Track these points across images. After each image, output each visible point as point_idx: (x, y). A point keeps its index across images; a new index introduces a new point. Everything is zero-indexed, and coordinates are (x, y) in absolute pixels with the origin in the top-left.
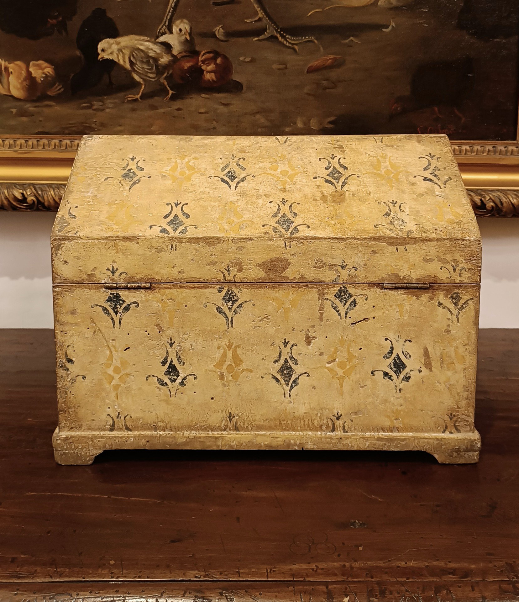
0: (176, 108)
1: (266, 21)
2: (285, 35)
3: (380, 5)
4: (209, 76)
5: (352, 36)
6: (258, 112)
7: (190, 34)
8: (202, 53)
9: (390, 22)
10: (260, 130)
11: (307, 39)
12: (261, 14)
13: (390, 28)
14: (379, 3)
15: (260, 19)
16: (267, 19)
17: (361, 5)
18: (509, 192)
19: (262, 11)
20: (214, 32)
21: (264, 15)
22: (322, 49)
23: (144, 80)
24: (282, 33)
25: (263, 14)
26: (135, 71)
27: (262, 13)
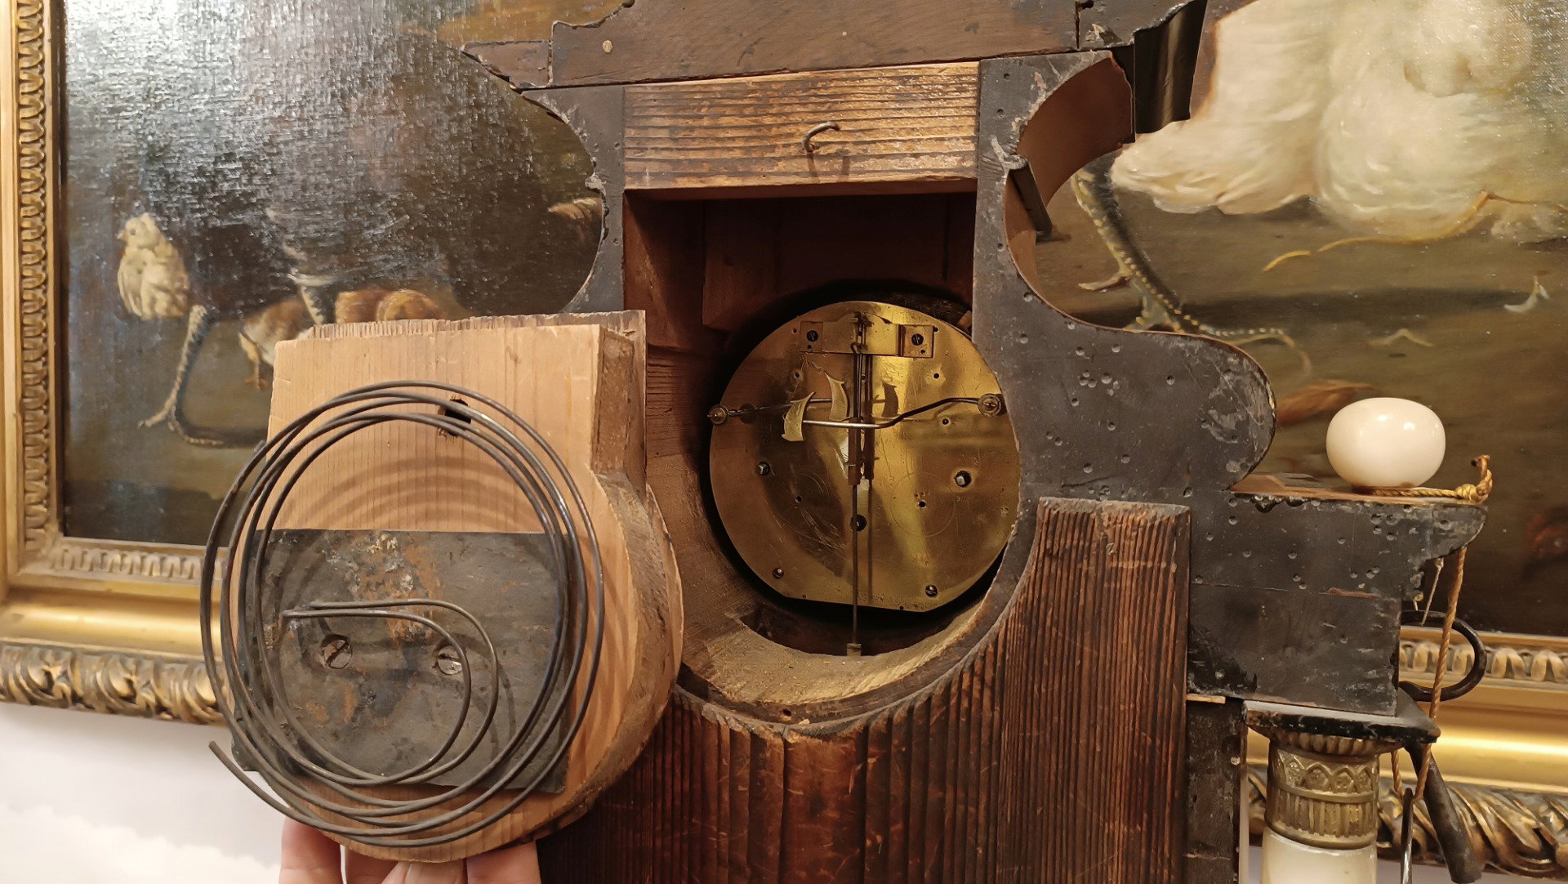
1: (1139, 288)
2: (1195, 323)
3: (1500, 235)
5: (1406, 326)
9: (1532, 284)
11: (1263, 333)
12: (1126, 268)
13: (1531, 302)
14: (1495, 230)
15: (1123, 283)
16: (1144, 280)
17: (1435, 235)
19: (1129, 260)
21: (1134, 271)
22: (1307, 363)
24: (1187, 317)
25: (1133, 267)
27: (1129, 265)
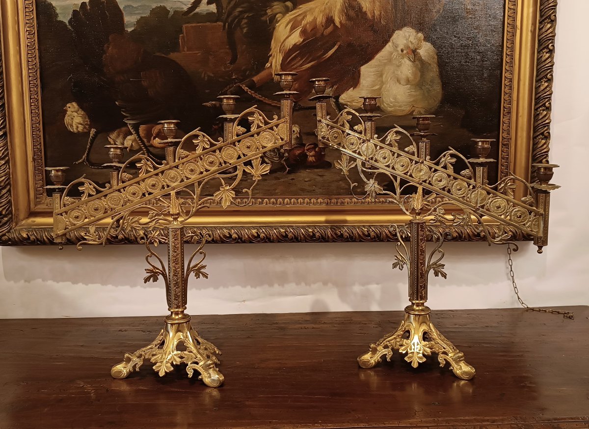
0: (291, 178)
3: (414, 115)
4: (311, 159)
6: (341, 180)
7: (299, 133)
8: (307, 145)
10: (342, 191)
14: (414, 113)
17: (403, 114)
18: (493, 226)
20: (314, 132)
23: (271, 162)
26: (266, 157)
